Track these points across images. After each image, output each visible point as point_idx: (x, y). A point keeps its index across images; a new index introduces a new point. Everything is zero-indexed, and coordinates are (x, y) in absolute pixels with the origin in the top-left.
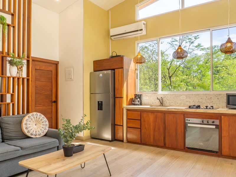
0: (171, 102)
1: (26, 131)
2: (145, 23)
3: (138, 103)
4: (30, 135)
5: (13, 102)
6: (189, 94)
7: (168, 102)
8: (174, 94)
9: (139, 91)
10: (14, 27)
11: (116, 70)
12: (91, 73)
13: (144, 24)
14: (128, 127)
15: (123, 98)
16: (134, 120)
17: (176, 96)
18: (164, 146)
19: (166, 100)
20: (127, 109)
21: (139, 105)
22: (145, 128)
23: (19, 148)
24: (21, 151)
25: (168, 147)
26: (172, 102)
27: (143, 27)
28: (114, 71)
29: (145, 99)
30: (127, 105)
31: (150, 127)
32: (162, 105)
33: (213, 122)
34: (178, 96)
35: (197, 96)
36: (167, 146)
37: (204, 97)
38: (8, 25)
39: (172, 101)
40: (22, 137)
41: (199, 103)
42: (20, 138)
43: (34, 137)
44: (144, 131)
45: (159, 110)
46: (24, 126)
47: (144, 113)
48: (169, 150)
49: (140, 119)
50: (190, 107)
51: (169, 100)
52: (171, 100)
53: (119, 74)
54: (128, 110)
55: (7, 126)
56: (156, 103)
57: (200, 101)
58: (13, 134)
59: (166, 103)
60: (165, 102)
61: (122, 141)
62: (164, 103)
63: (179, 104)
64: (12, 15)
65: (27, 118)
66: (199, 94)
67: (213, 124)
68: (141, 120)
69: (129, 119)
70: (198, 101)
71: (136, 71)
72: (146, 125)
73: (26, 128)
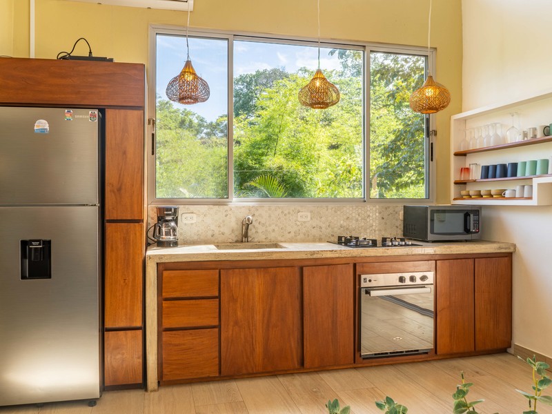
0: (270, 229)
6: (318, 207)
7: (261, 229)
8: (279, 208)
11: (107, 111)
14: (162, 330)
15: (143, 220)
16: (192, 302)
17: (286, 212)
19: (257, 225)
20: (159, 264)
22: (236, 323)
26: (273, 230)
29: (186, 222)
31: (253, 317)
35: (339, 212)
37: (354, 215)
39: (273, 227)
41: (342, 229)
44: (231, 333)
47: (230, 271)
49: (217, 294)
52: (270, 226)
53: (124, 131)
56: (223, 234)
60: (254, 231)
61: (142, 386)
63: (292, 234)
66: (342, 207)
68: (219, 297)
69: (166, 299)
70: (339, 224)
71: (148, 127)
72: (239, 314)
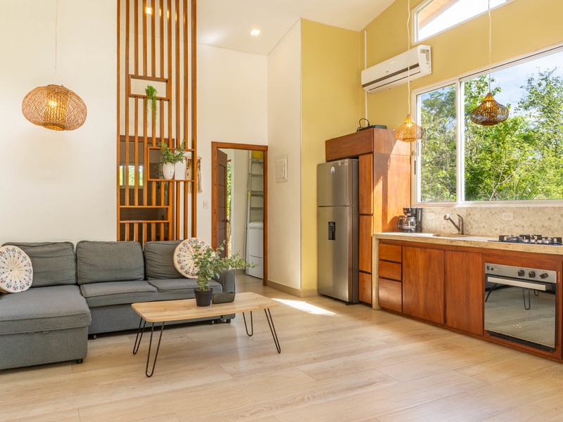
0: (481, 225)
1: (178, 266)
2: (428, 48)
3: (409, 227)
4: (184, 274)
5: (167, 220)
6: (520, 208)
7: (475, 225)
8: (488, 208)
9: (419, 200)
10: (169, 100)
11: (360, 157)
12: (319, 166)
13: (423, 51)
14: (381, 277)
15: (372, 215)
16: (390, 263)
17: (493, 212)
18: (444, 324)
19: (472, 222)
20: (380, 239)
21: (411, 231)
22: (410, 281)
23: (155, 289)
24: (157, 293)
25: (450, 327)
26: (484, 227)
27: (422, 59)
28: (357, 160)
29: (429, 218)
30: (384, 231)
31: (418, 280)
32: (463, 234)
33: (543, 276)
34: (496, 213)
35: (540, 213)
36: (449, 323)
37: (556, 215)
38: (161, 99)
39: (483, 224)
40: (174, 276)
41: (544, 229)
42: (170, 276)
43: (191, 277)
44: (407, 287)
45: (435, 243)
46: (176, 258)
47: (407, 248)
48: (452, 333)
49: (401, 261)
50: (501, 239)
51: (476, 222)
52: (481, 223)
53: (365, 167)
54: (381, 241)
55: (153, 256)
56: (450, 228)
57: (546, 224)
58: (160, 270)
59: (472, 228)
60: (470, 226)
61: (370, 305)
62: (467, 228)
63: (499, 231)
64: (168, 81)
65: (181, 245)
66: (544, 208)
67: (542, 280)
68: (401, 263)
69: (383, 260)
70: (540, 224)
71: (413, 157)
72: (411, 275)
73: (179, 262)
